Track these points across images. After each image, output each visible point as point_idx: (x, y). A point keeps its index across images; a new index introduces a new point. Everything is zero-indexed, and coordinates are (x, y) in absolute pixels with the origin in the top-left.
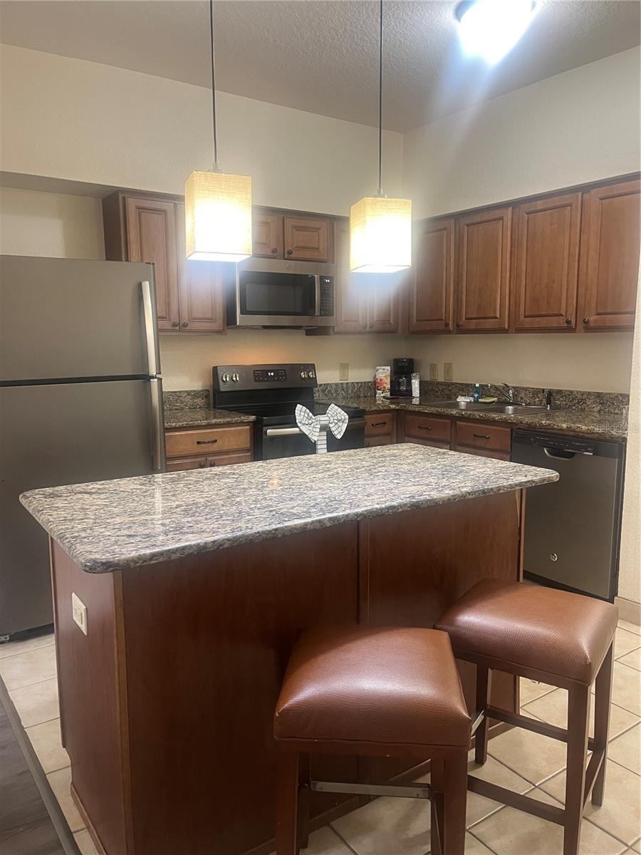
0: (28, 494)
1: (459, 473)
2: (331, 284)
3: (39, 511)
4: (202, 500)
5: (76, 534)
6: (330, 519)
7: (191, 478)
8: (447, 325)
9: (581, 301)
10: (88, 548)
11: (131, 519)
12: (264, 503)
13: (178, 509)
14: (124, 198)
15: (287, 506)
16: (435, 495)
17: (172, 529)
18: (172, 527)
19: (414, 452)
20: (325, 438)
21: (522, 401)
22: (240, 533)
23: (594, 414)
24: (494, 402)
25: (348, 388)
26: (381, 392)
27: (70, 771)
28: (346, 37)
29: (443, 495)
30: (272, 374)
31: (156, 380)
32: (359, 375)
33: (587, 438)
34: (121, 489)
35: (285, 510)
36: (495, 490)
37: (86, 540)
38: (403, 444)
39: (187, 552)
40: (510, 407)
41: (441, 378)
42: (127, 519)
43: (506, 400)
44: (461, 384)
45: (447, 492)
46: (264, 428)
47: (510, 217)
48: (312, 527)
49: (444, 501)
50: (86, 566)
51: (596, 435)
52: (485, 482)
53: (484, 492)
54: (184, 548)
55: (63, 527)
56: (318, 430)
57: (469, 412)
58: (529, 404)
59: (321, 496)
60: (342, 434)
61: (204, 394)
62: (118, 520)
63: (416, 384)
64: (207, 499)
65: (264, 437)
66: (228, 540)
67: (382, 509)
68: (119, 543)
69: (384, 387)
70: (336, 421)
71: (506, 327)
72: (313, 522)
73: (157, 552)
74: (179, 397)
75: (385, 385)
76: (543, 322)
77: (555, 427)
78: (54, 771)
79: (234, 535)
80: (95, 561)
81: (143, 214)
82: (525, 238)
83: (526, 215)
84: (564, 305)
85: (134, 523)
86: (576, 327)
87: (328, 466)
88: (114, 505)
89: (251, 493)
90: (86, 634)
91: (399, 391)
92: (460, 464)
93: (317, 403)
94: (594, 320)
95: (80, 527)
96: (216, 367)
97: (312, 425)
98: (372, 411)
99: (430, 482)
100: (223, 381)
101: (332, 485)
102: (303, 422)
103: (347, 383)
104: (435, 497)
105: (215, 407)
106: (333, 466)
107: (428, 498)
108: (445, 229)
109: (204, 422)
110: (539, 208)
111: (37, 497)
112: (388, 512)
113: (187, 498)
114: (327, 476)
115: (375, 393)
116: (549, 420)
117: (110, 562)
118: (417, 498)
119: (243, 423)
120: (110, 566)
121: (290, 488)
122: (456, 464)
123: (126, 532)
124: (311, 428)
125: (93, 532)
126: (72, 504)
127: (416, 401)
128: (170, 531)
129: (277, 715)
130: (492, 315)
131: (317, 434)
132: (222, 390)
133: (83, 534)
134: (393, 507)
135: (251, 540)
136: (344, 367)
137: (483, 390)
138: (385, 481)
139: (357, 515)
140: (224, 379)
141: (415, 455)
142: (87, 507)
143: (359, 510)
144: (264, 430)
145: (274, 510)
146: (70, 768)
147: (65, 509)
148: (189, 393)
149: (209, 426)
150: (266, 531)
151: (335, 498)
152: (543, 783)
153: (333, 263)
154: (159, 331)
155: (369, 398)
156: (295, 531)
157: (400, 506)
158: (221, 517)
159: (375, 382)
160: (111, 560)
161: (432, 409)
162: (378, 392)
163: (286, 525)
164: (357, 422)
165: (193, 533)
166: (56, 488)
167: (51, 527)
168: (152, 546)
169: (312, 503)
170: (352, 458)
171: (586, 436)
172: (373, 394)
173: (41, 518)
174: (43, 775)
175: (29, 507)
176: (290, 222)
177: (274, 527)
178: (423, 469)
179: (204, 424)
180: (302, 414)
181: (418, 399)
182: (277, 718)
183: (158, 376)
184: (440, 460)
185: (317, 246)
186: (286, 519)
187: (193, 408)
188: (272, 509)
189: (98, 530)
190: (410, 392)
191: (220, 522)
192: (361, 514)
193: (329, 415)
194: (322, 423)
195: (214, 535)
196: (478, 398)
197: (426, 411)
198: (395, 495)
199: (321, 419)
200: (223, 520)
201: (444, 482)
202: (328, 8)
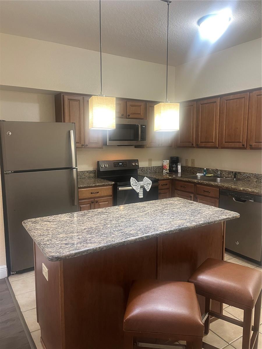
0: (25, 221)
1: (199, 213)
2: (145, 128)
3: (30, 230)
4: (94, 226)
5: (45, 243)
6: (146, 237)
7: (89, 214)
8: (193, 144)
9: (249, 137)
10: (50, 250)
11: (66, 235)
12: (119, 228)
13: (85, 231)
14: (63, 95)
15: (128, 230)
16: (189, 225)
17: (82, 241)
18: (83, 240)
19: (180, 202)
20: (142, 191)
21: (224, 176)
22: (110, 244)
23: (254, 182)
24: (212, 176)
25: (151, 169)
26: (165, 170)
27: (40, 331)
28: (153, 32)
29: (192, 225)
30: (121, 164)
31: (75, 169)
32: (156, 164)
33: (251, 194)
34: (62, 220)
35: (127, 232)
36: (213, 222)
37: (49, 246)
38: (175, 198)
39: (89, 252)
40: (219, 179)
41: (190, 165)
42: (65, 235)
43: (217, 175)
44: (199, 168)
45: (194, 223)
46: (118, 187)
47: (219, 102)
48: (139, 240)
49: (192, 228)
50: (49, 258)
51: (255, 193)
52: (209, 219)
53: (209, 223)
54: (88, 250)
55: (40, 239)
56: (140, 188)
57: (202, 181)
58: (227, 177)
59: (142, 225)
60: (149, 189)
61: (94, 172)
62: (61, 236)
63: (179, 167)
64: (96, 225)
65: (118, 191)
66: (105, 246)
67: (167, 232)
68: (62, 248)
69: (166, 169)
70: (147, 184)
71: (217, 146)
72: (139, 238)
73: (77, 252)
74: (84, 173)
75: (167, 168)
76: (233, 145)
77: (238, 189)
78: (34, 331)
79: (108, 245)
80: (53, 256)
81: (70, 102)
82: (225, 110)
83: (226, 101)
84: (241, 139)
85: (68, 237)
86: (246, 147)
87: (144, 209)
88: (59, 228)
89: (114, 223)
90: (48, 280)
91: (172, 171)
92: (199, 209)
93: (139, 175)
94: (254, 145)
95: (46, 239)
96: (99, 161)
97: (137, 186)
98: (161, 179)
99: (187, 218)
100: (101, 167)
101: (146, 219)
102: (133, 184)
103: (151, 167)
104: (189, 226)
105: (98, 177)
106: (146, 209)
107: (186, 227)
108: (192, 106)
109: (94, 185)
110: (231, 98)
111: (29, 223)
112: (170, 233)
113: (88, 225)
114: (144, 214)
115: (163, 171)
116: (235, 186)
117: (59, 257)
118: (182, 227)
119: (109, 185)
120: (59, 259)
121: (129, 220)
122: (197, 209)
123: (64, 242)
124: (137, 187)
125: (52, 242)
126: (43, 227)
127: (179, 175)
128: (82, 242)
129: (125, 321)
130: (211, 141)
131: (139, 189)
132: (101, 171)
133: (48, 243)
134: (171, 231)
135: (114, 246)
136: (150, 160)
137: (208, 171)
138: (168, 217)
139: (157, 234)
140: (102, 166)
141: (180, 204)
142: (49, 229)
143: (158, 232)
144: (118, 188)
145: (123, 232)
146: (40, 330)
147: (40, 229)
148: (87, 172)
149: (96, 186)
150: (120, 242)
151: (148, 226)
152: (232, 343)
153: (146, 119)
154: (76, 148)
155: (160, 173)
156: (132, 242)
157: (174, 230)
158: (102, 235)
159: (163, 166)
160: (59, 256)
161: (187, 179)
162: (164, 170)
163: (128, 239)
164: (156, 184)
165: (91, 243)
166: (37, 219)
167: (35, 238)
168: (75, 249)
169: (138, 228)
170: (154, 205)
171: (251, 193)
172: (162, 171)
173: (31, 234)
174: (29, 333)
175: (26, 228)
176: (129, 104)
177: (123, 240)
178: (183, 211)
179: (94, 186)
180: (133, 181)
181: (180, 174)
182: (125, 322)
183: (76, 167)
184: (190, 207)
185: (140, 113)
186: (128, 237)
187: (89, 178)
188: (122, 231)
189: (54, 241)
190: (177, 170)
191: (102, 238)
192: (159, 234)
193: (144, 182)
194: (141, 185)
195: (100, 244)
196: (205, 174)
197: (184, 180)
198: (172, 225)
199: (141, 183)
200: (103, 237)
201: (192, 218)
202: (146, 22)
